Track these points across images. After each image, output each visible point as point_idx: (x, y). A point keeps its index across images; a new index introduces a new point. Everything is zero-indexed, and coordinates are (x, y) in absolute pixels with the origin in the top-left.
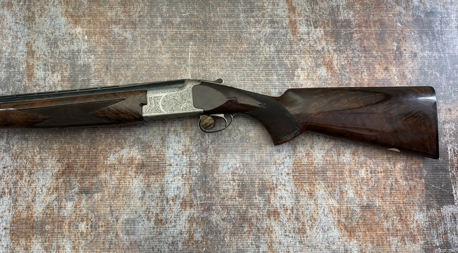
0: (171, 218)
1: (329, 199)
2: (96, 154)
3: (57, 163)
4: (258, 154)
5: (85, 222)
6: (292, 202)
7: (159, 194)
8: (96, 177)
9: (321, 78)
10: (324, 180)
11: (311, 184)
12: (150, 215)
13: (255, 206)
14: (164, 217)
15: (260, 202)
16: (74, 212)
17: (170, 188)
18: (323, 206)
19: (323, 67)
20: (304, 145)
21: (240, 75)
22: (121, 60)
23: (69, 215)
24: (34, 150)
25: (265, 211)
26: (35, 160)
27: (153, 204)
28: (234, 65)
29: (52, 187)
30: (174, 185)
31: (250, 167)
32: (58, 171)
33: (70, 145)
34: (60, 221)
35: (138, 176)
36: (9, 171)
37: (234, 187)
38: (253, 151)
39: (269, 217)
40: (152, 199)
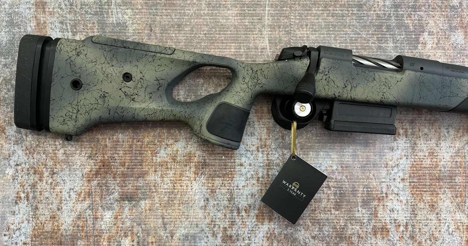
0: (244, 234)
1: (456, 213)
2: (141, 148)
3: (88, 160)
4: (363, 152)
5: (130, 238)
6: (407, 216)
7: (228, 202)
8: (141, 179)
9: (456, 47)
10: (452, 188)
11: (434, 193)
12: (216, 229)
13: (357, 221)
14: (234, 232)
15: (364, 216)
16: (115, 224)
17: (242, 195)
18: (448, 222)
19: (459, 31)
20: (427, 141)
21: (340, 40)
22: (169, 17)
23: (107, 229)
24: (55, 142)
25: (370, 228)
26: (58, 155)
27: (219, 215)
28: (332, 25)
29: (83, 191)
30: (247, 191)
31: (352, 170)
32: (90, 171)
33: (104, 135)
34: (96, 236)
35: (198, 178)
36: (24, 170)
37: (328, 196)
38: (356, 149)
39: (375, 234)
40: (218, 209)
